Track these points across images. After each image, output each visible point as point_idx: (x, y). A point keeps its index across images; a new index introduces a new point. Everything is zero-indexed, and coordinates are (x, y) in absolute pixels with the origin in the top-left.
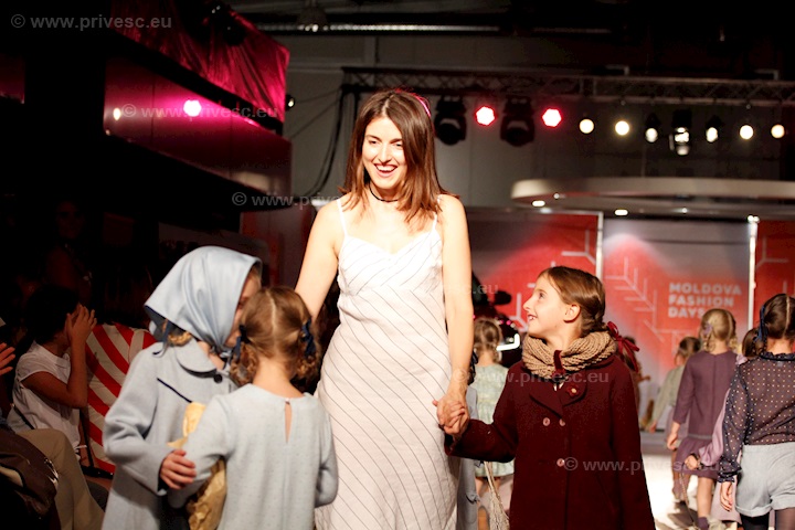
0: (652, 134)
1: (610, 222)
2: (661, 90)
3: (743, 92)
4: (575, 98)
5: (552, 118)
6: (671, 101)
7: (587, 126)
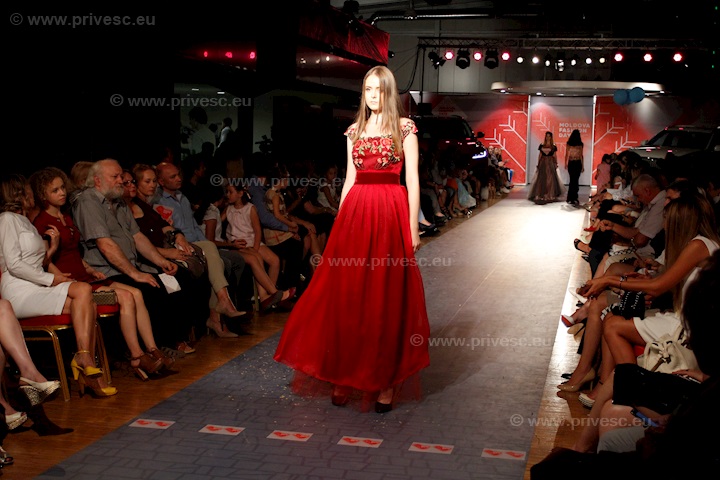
0: (548, 63)
1: (534, 98)
2: (552, 44)
3: (588, 44)
4: (516, 48)
5: (506, 56)
6: (556, 48)
7: (520, 60)
